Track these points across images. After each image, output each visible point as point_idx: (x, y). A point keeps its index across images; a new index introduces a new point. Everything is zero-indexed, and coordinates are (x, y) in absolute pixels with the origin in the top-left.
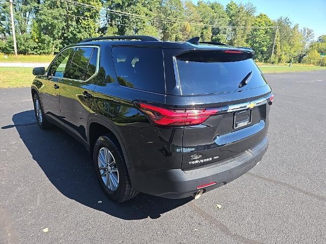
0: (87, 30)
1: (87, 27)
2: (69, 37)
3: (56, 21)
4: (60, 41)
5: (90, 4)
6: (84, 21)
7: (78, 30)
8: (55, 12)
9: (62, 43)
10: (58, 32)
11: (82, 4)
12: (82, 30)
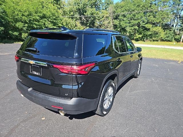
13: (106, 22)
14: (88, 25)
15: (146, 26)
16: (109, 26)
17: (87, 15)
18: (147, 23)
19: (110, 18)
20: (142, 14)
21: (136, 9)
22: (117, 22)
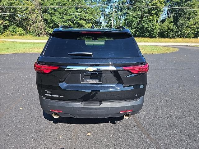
0: (151, 22)
1: (152, 20)
2: (140, 27)
3: (134, 19)
4: (135, 30)
5: (156, 6)
6: (150, 17)
7: (145, 23)
8: (135, 14)
9: (135, 31)
10: (135, 25)
11: (152, 6)
12: (148, 22)
13: (33, 16)
14: (7, 18)
15: (80, 22)
16: (37, 21)
17: (4, 5)
18: (80, 19)
19: (36, 11)
20: (74, 9)
21: (67, 4)
22: (47, 16)
